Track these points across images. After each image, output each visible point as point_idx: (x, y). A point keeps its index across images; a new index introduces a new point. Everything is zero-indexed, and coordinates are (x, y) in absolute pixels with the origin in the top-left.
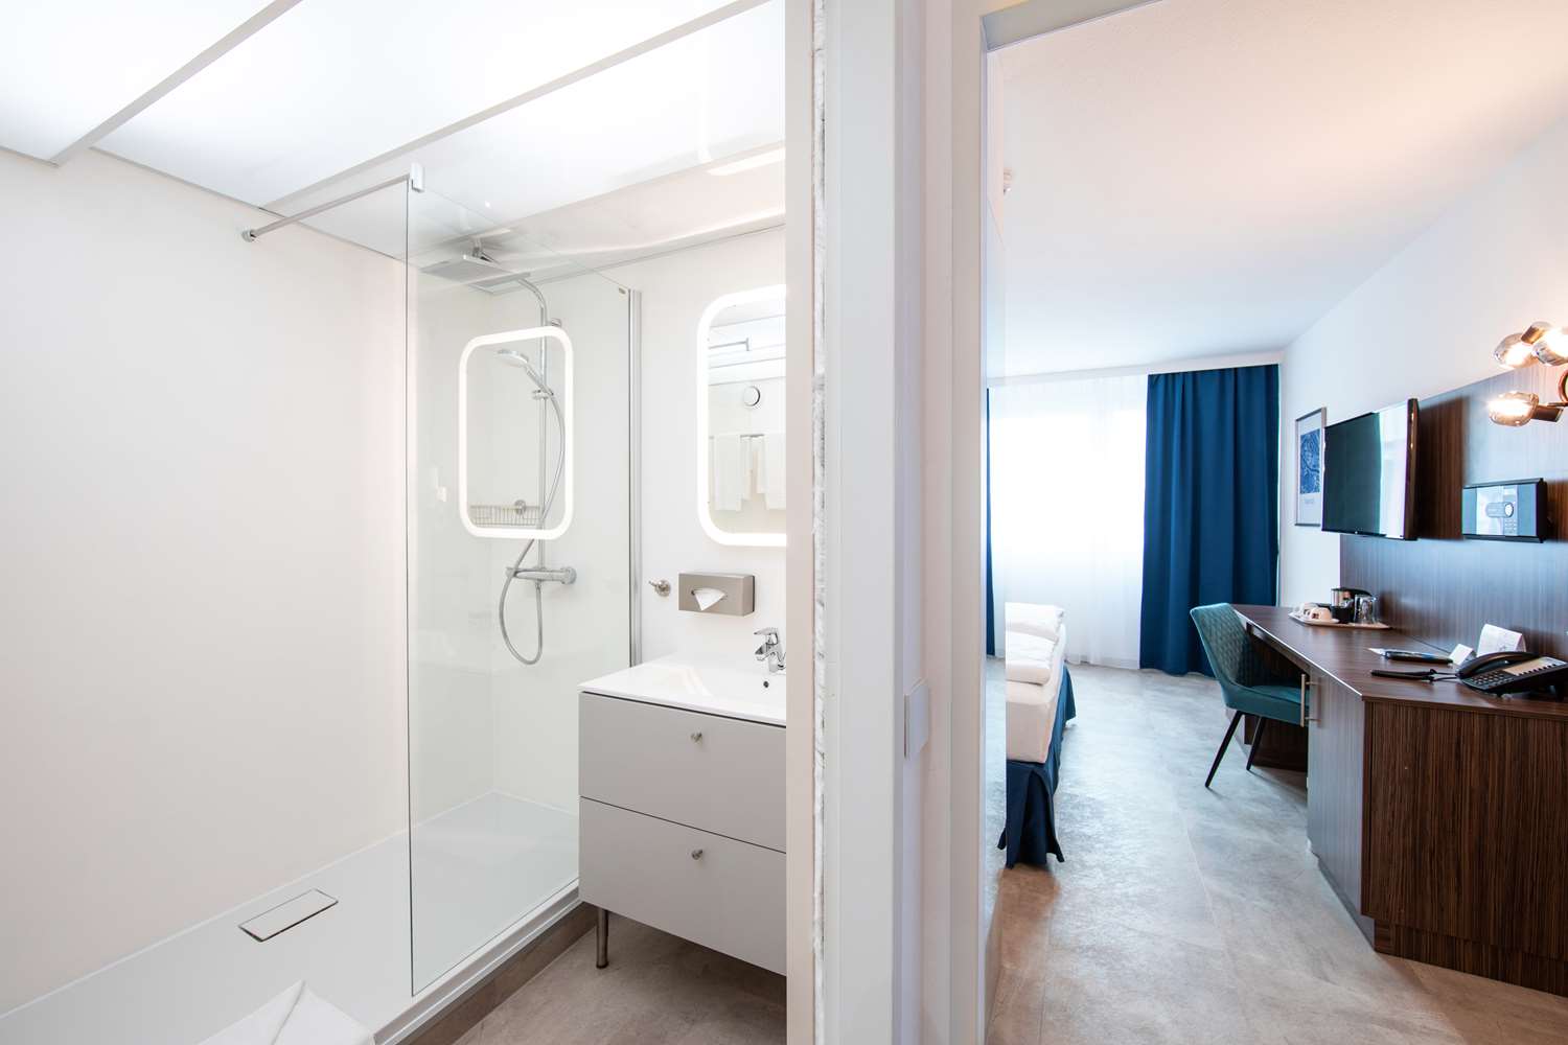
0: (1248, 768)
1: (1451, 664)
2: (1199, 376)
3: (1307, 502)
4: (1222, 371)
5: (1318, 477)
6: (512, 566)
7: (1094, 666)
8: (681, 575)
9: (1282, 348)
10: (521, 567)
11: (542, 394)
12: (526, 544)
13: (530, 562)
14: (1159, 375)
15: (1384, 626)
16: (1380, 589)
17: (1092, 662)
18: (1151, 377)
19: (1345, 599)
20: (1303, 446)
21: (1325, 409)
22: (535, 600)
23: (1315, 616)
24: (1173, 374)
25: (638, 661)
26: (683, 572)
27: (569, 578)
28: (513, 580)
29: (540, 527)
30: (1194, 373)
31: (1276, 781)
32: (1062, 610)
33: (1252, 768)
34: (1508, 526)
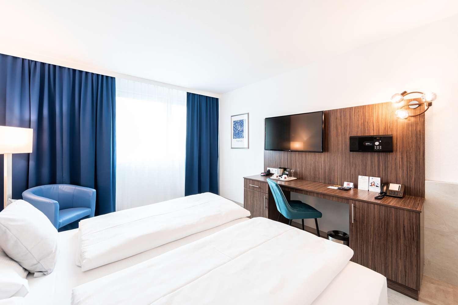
2: (201, 97)
3: (238, 141)
4: (206, 97)
9: (222, 93)
14: (190, 93)
15: (296, 178)
19: (284, 171)
20: (234, 124)
23: (285, 178)
24: (194, 94)
30: (200, 95)
34: (377, 148)
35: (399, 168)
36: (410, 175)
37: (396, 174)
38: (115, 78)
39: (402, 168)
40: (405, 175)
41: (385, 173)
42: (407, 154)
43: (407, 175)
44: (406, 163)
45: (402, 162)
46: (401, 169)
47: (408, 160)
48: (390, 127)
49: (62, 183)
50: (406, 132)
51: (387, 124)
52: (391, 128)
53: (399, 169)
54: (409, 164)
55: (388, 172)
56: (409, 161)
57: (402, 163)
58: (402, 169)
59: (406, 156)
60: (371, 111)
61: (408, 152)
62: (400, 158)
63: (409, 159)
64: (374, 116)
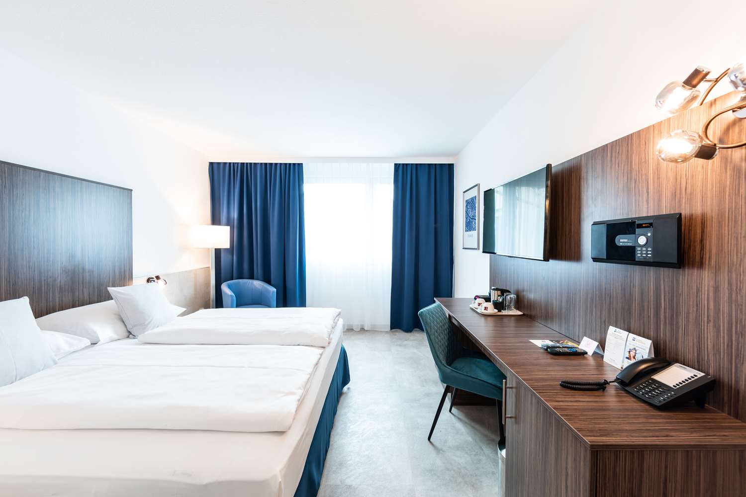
0: (450, 411)
1: (585, 355)
2: (418, 167)
3: (470, 236)
4: (429, 165)
5: (475, 222)
7: (367, 331)
9: (455, 154)
14: (400, 164)
15: (520, 313)
16: (516, 288)
17: (366, 329)
18: (395, 164)
19: (499, 296)
20: (467, 206)
21: (479, 184)
23: (486, 308)
24: (407, 164)
30: (417, 164)
31: (467, 421)
32: (340, 310)
33: (454, 409)
34: (641, 254)
35: (706, 319)
36: (737, 349)
37: (700, 339)
38: (302, 164)
39: (714, 321)
40: (723, 347)
41: (672, 330)
42: (731, 277)
43: (728, 345)
44: (726, 305)
45: (715, 301)
46: (711, 324)
47: (734, 296)
48: (686, 188)
49: (258, 279)
50: (730, 202)
51: (679, 180)
52: (689, 190)
53: (708, 323)
54: (737, 311)
55: (678, 328)
56: (737, 301)
57: (715, 306)
58: (714, 326)
59: (726, 285)
60: (643, 147)
61: (734, 269)
62: (711, 289)
63: (737, 293)
64: (651, 161)
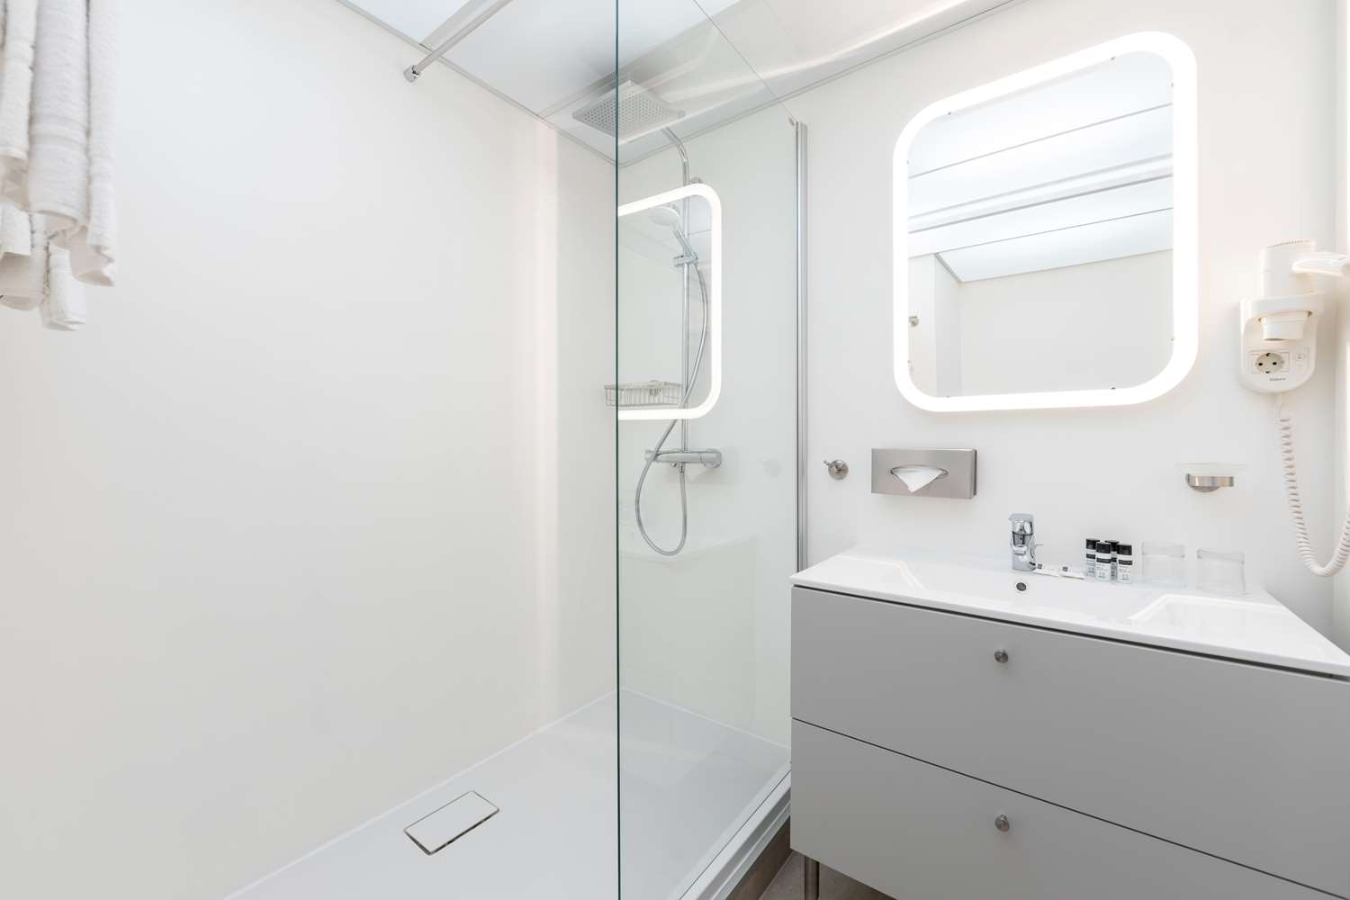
6: (653, 448)
8: (874, 451)
10: (663, 449)
11: (687, 260)
12: (668, 425)
13: (673, 443)
22: (679, 485)
25: (805, 565)
26: (877, 447)
27: (713, 462)
28: (654, 464)
29: (685, 405)
